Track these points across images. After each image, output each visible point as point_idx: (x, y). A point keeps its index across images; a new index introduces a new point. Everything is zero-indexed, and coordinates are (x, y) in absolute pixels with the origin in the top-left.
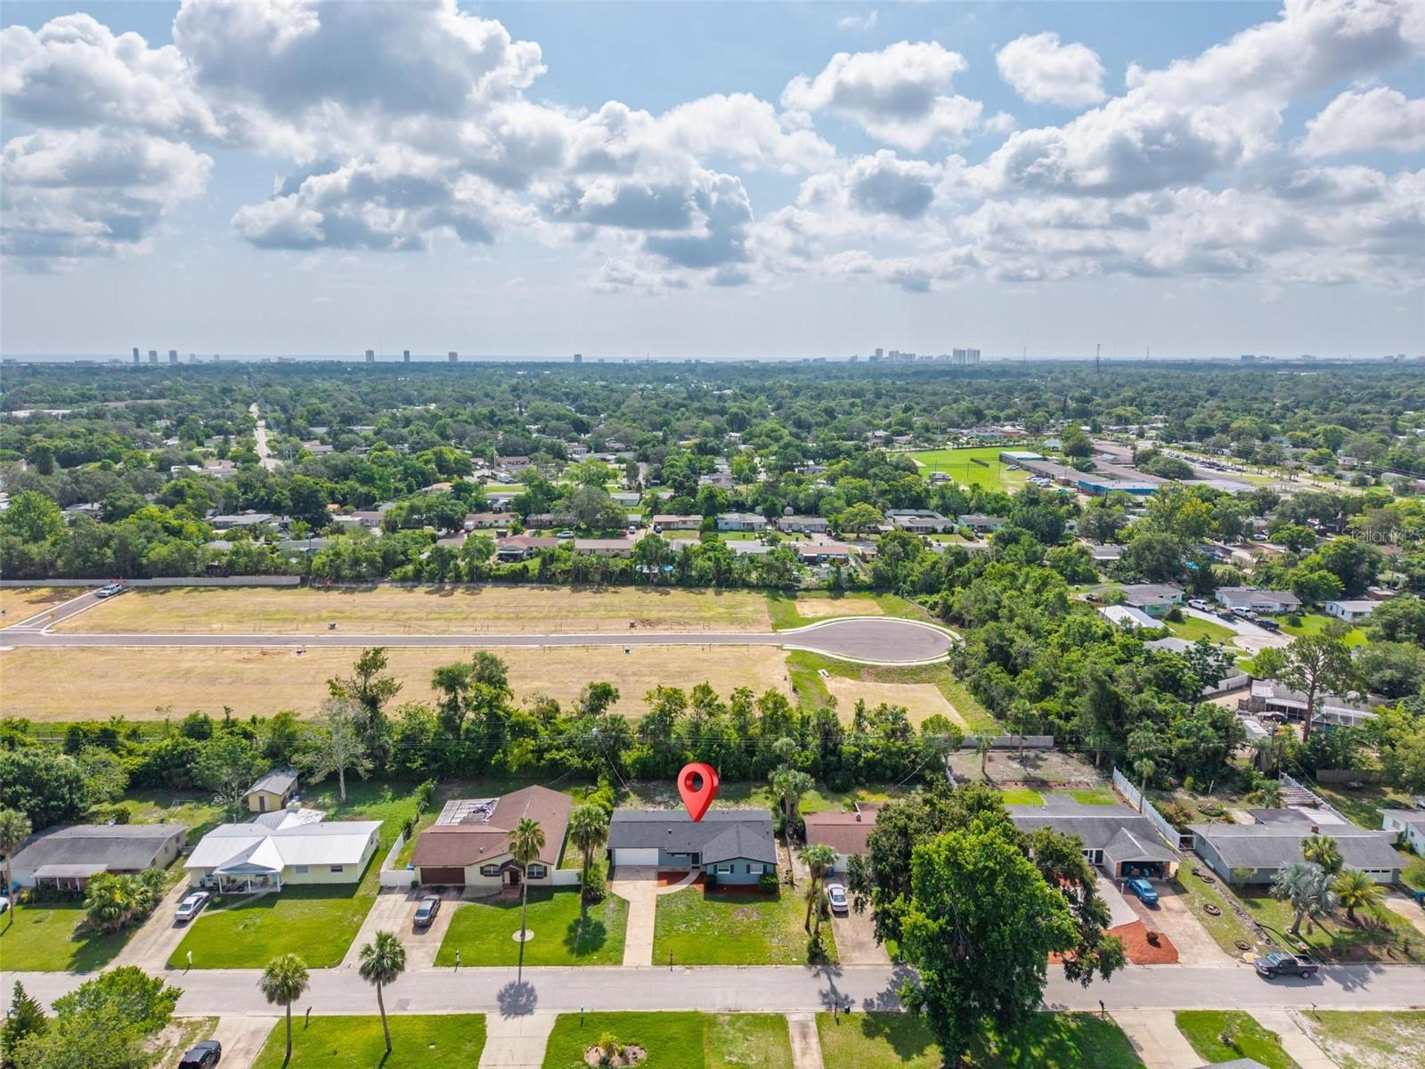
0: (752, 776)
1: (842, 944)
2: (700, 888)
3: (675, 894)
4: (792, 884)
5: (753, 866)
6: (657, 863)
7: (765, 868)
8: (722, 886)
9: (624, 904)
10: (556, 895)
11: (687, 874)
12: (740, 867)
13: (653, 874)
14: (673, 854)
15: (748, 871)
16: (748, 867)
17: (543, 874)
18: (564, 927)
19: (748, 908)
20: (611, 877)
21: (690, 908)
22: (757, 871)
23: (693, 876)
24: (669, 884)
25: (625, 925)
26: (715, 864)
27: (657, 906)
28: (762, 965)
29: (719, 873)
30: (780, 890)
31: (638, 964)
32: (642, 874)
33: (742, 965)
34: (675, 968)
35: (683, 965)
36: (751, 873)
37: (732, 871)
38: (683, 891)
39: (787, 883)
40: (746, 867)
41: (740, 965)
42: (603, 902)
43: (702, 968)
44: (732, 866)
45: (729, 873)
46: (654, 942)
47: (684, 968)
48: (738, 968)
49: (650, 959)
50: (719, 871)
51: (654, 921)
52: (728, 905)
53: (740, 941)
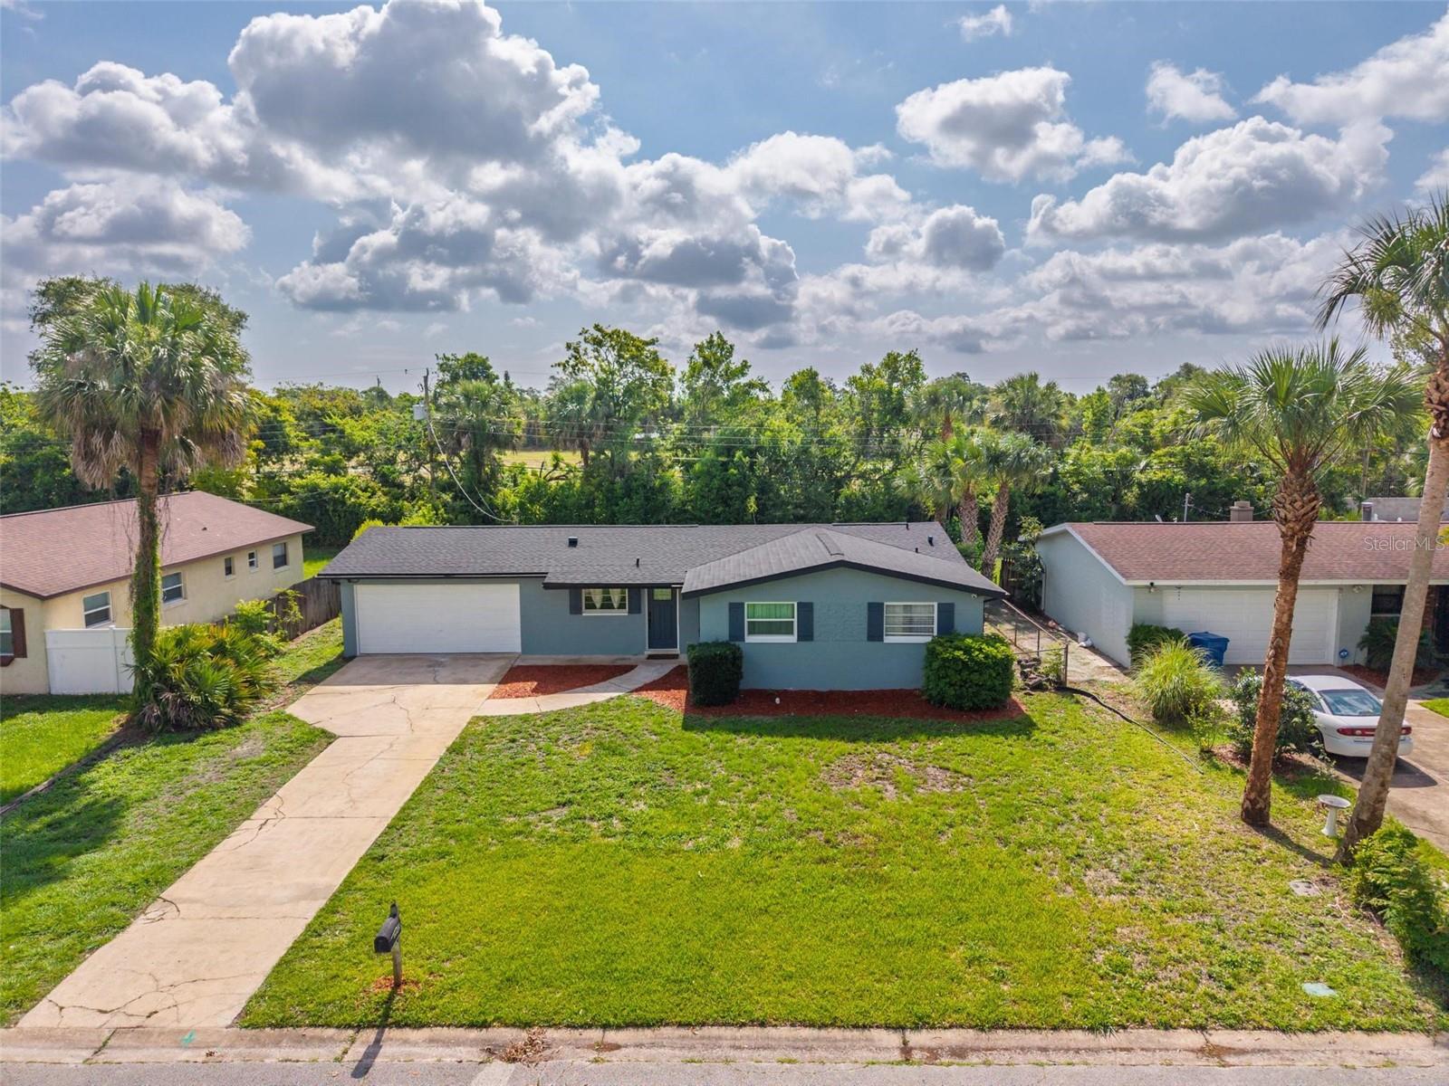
2: (672, 703)
4: (1062, 686)
6: (516, 646)
7: (946, 612)
8: (764, 695)
11: (626, 667)
12: (840, 608)
13: (493, 669)
14: (578, 589)
17: (13, 648)
19: (898, 752)
20: (314, 677)
21: (615, 752)
22: (909, 636)
23: (650, 672)
24: (539, 691)
25: (248, 809)
26: (734, 597)
27: (456, 749)
28: (1091, 1036)
29: (751, 639)
30: (1023, 708)
31: (134, 1022)
32: (443, 672)
33: (933, 1027)
34: (400, 1048)
35: (472, 1026)
36: (888, 640)
37: (806, 634)
38: (594, 707)
39: (1039, 687)
40: (864, 612)
41: (916, 1027)
42: (211, 738)
43: (618, 1047)
44: (806, 610)
45: (793, 639)
46: (348, 885)
47: (470, 1054)
48: (906, 1050)
49: (252, 986)
50: (750, 633)
51: (408, 797)
52: (796, 742)
53: (883, 879)
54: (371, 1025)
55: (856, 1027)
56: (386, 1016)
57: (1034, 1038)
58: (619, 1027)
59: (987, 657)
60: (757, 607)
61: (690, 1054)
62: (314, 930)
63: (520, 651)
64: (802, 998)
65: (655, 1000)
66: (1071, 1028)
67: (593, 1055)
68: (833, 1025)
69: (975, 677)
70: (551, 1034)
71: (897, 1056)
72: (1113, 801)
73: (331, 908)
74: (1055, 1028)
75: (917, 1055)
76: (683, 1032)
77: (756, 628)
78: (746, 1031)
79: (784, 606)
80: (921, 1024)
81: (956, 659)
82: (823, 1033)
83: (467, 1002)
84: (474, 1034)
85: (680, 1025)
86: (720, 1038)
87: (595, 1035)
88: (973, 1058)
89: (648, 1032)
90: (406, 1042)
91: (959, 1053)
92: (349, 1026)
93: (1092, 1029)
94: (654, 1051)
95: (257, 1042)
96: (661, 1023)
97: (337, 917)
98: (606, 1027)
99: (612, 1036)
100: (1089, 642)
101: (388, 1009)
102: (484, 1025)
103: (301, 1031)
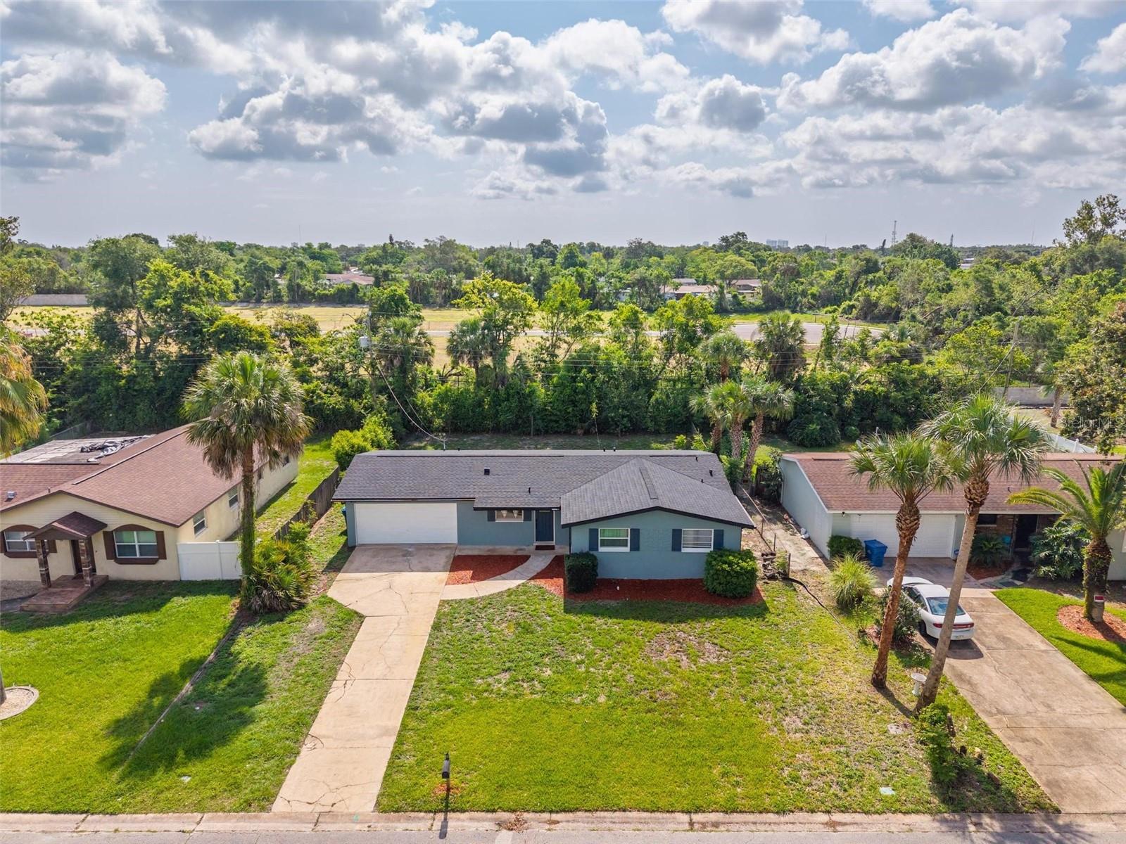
0: (650, 425)
1: (1016, 730)
2: (554, 588)
3: (490, 601)
4: (786, 578)
5: (689, 531)
6: (453, 538)
7: (719, 536)
8: (610, 584)
9: (351, 620)
10: (177, 601)
11: (524, 559)
12: (656, 532)
13: (443, 558)
14: (492, 512)
15: (677, 546)
16: (677, 534)
17: (158, 551)
18: (149, 678)
19: (689, 631)
20: (336, 566)
21: (528, 630)
22: (697, 548)
23: (539, 562)
24: (475, 578)
25: (333, 672)
26: (593, 526)
27: (436, 627)
28: (777, 816)
29: (602, 549)
30: (762, 594)
31: (327, 809)
32: (414, 561)
33: (704, 812)
34: (457, 822)
35: (488, 811)
36: (684, 550)
37: (635, 547)
38: (510, 592)
39: (772, 578)
40: (670, 534)
41: (696, 812)
42: (292, 618)
43: (558, 822)
44: (635, 533)
45: (627, 549)
46: (404, 726)
47: (491, 826)
48: (691, 823)
49: (376, 789)
50: (602, 545)
51: (419, 664)
52: (631, 624)
53: (680, 724)
54: (440, 811)
55: (668, 812)
56: (447, 806)
57: (750, 817)
58: (557, 812)
59: (742, 568)
60: (606, 531)
61: (593, 826)
62: (396, 755)
63: (456, 542)
64: (643, 796)
65: (573, 798)
66: (768, 812)
67: (547, 827)
68: (657, 811)
69: (734, 580)
70: (526, 815)
71: (687, 827)
72: (805, 668)
73: (400, 741)
74: (761, 812)
75: (696, 826)
76: (588, 814)
77: (605, 543)
78: (617, 814)
79: (623, 530)
80: (699, 810)
81: (724, 570)
82: (653, 815)
83: (482, 797)
84: (490, 815)
85: (586, 811)
86: (605, 817)
87: (546, 816)
88: (722, 828)
89: (571, 814)
90: (458, 819)
91: (716, 825)
92: (430, 812)
93: (777, 813)
94: (575, 825)
95: (388, 820)
96: (577, 810)
97: (405, 747)
98: (551, 812)
99: (555, 817)
100: (807, 535)
101: (447, 803)
102: (494, 811)
103: (408, 814)
